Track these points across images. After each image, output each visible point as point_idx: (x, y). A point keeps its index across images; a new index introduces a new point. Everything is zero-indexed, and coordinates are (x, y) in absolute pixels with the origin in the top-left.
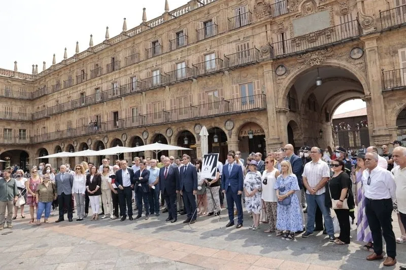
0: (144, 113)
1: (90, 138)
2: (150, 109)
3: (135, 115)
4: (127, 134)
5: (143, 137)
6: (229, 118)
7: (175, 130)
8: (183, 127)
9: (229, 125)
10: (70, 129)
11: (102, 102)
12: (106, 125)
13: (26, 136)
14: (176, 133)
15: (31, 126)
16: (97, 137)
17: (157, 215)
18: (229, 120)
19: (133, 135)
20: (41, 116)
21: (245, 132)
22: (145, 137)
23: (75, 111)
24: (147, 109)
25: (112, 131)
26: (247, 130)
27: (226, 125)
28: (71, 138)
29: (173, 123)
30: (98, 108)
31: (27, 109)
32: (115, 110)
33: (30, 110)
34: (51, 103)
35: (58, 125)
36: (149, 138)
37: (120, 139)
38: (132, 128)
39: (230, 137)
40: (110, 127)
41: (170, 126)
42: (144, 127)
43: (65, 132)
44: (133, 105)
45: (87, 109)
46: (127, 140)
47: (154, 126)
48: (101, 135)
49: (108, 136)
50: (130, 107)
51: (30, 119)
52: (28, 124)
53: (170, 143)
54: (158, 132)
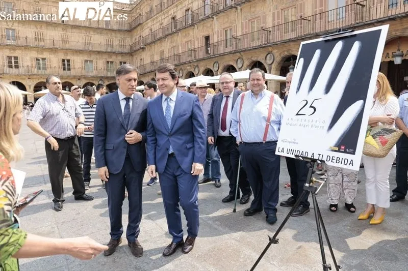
0: (239, 34)
1: (181, 69)
2: (246, 29)
3: (229, 38)
4: (219, 62)
5: (237, 66)
7: (278, 55)
8: (288, 51)
10: (162, 59)
11: (192, 25)
12: (197, 53)
14: (278, 59)
15: (131, 57)
16: (188, 68)
19: (226, 64)
20: (138, 47)
21: (388, 54)
22: (240, 66)
23: (166, 39)
24: (242, 29)
25: (203, 59)
26: (391, 50)
29: (275, 45)
30: (189, 34)
31: (126, 41)
32: (206, 34)
33: (129, 41)
34: (145, 32)
35: (152, 56)
37: (212, 69)
38: (224, 55)
40: (201, 54)
41: (270, 49)
42: (239, 52)
43: (159, 62)
44: (226, 26)
45: (178, 35)
46: (219, 70)
47: (251, 51)
48: (192, 64)
49: (199, 65)
50: (223, 29)
51: (129, 51)
52: (128, 56)
53: (270, 73)
54: (256, 58)
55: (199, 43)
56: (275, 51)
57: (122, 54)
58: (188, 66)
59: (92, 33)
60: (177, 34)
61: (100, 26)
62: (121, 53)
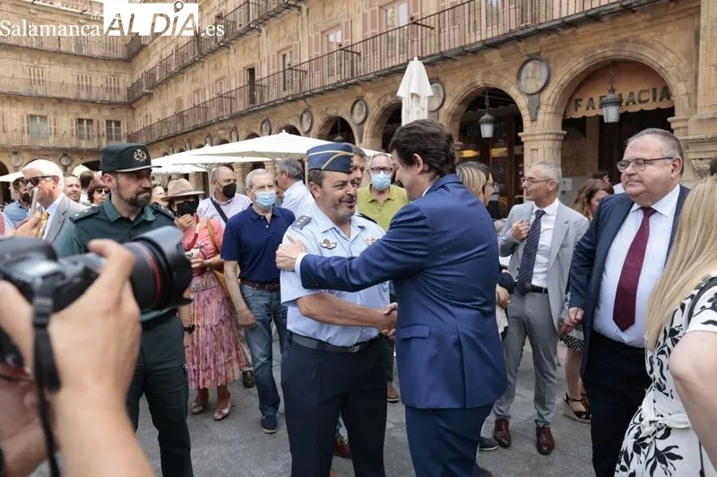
0: (305, 58)
2: (317, 47)
4: (271, 121)
5: (302, 128)
6: (533, 49)
7: (374, 104)
8: (392, 94)
9: (534, 76)
11: (225, 45)
12: (234, 101)
13: (122, 134)
14: (375, 111)
15: (130, 113)
16: (220, 132)
18: (531, 58)
19: (281, 124)
20: (139, 92)
21: (591, 99)
24: (310, 51)
26: (598, 92)
27: (524, 75)
30: (221, 63)
31: (121, 80)
33: (125, 81)
35: (164, 108)
36: (315, 128)
37: (259, 134)
39: (534, 120)
44: (282, 45)
45: (203, 67)
48: (225, 125)
49: (238, 127)
50: (278, 52)
51: (126, 100)
52: (124, 109)
54: (335, 111)
55: (237, 82)
56: (369, 96)
57: (112, 105)
58: (220, 129)
59: (44, 61)
60: (201, 64)
61: (62, 49)
62: (110, 103)
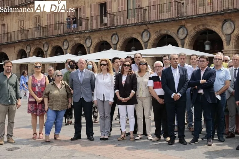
0: (146, 4)
1: (66, 40)
3: (132, 8)
4: (119, 34)
5: (142, 40)
7: (192, 29)
8: (203, 25)
10: (38, 27)
12: (89, 22)
14: (192, 33)
16: (76, 39)
17: (221, 140)
19: (127, 36)
22: (146, 39)
25: (98, 31)
28: (40, 39)
29: (190, 19)
36: (152, 41)
38: (128, 26)
40: (95, 25)
41: (183, 22)
43: (32, 31)
46: (119, 43)
47: (160, 24)
48: (82, 35)
49: (92, 37)
53: (183, 47)
54: (166, 32)
58: (77, 37)
